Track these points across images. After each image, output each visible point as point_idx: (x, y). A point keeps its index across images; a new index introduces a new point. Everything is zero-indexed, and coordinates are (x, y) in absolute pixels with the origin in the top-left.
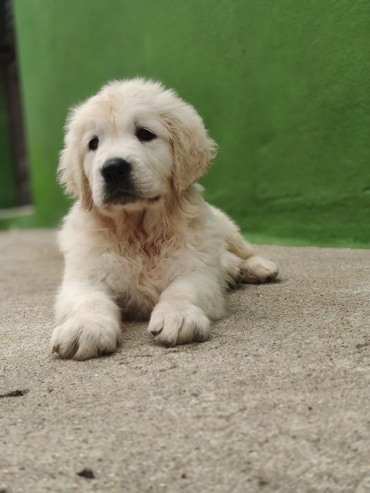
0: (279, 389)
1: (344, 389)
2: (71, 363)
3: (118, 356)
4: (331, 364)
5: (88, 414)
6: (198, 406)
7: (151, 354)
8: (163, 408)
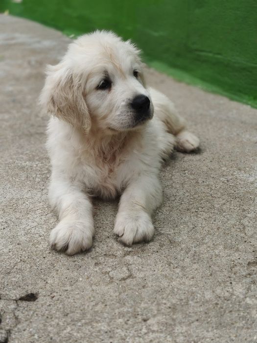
0: (197, 320)
1: (238, 327)
2: (62, 258)
3: (93, 253)
4: (231, 290)
5: (79, 335)
6: (146, 337)
7: (114, 254)
8: (125, 335)
